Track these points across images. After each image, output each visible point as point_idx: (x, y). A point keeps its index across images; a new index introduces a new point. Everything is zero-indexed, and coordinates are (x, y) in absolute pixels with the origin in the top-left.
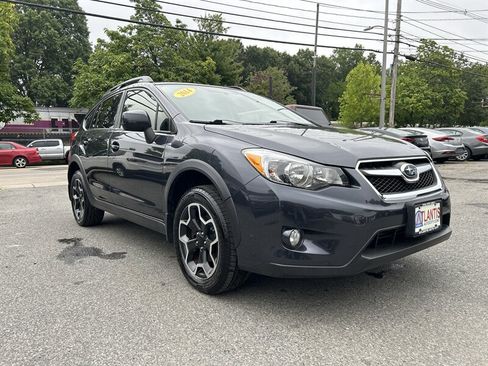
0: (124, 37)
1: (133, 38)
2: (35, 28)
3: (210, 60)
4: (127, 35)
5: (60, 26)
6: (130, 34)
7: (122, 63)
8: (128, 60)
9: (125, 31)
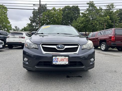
0: (85, 13)
1: (87, 14)
2: (69, 14)
3: (108, 17)
4: (86, 13)
5: (74, 13)
6: (86, 12)
7: (83, 20)
8: (85, 19)
9: (85, 12)
